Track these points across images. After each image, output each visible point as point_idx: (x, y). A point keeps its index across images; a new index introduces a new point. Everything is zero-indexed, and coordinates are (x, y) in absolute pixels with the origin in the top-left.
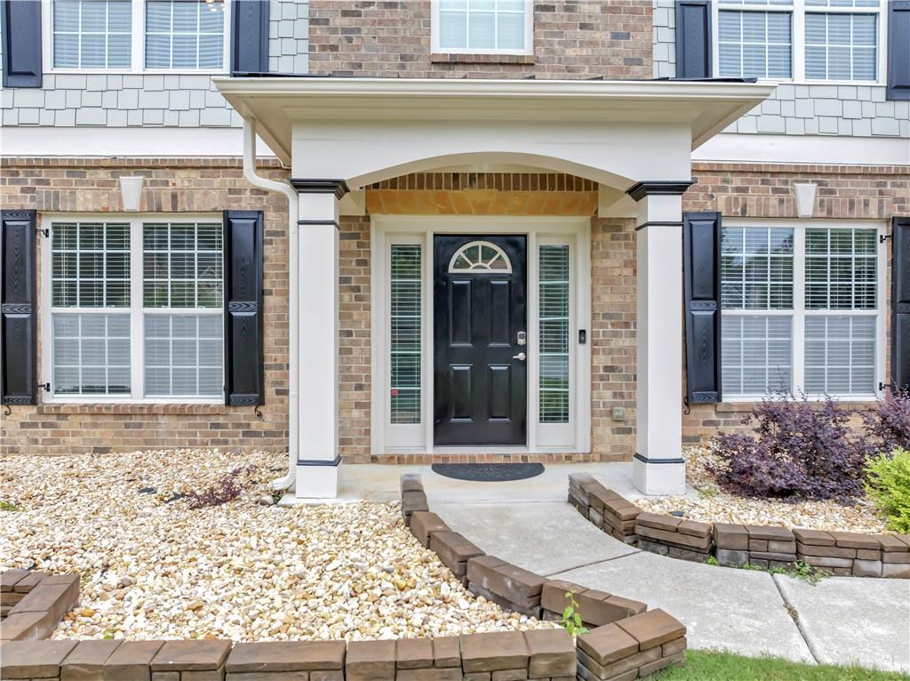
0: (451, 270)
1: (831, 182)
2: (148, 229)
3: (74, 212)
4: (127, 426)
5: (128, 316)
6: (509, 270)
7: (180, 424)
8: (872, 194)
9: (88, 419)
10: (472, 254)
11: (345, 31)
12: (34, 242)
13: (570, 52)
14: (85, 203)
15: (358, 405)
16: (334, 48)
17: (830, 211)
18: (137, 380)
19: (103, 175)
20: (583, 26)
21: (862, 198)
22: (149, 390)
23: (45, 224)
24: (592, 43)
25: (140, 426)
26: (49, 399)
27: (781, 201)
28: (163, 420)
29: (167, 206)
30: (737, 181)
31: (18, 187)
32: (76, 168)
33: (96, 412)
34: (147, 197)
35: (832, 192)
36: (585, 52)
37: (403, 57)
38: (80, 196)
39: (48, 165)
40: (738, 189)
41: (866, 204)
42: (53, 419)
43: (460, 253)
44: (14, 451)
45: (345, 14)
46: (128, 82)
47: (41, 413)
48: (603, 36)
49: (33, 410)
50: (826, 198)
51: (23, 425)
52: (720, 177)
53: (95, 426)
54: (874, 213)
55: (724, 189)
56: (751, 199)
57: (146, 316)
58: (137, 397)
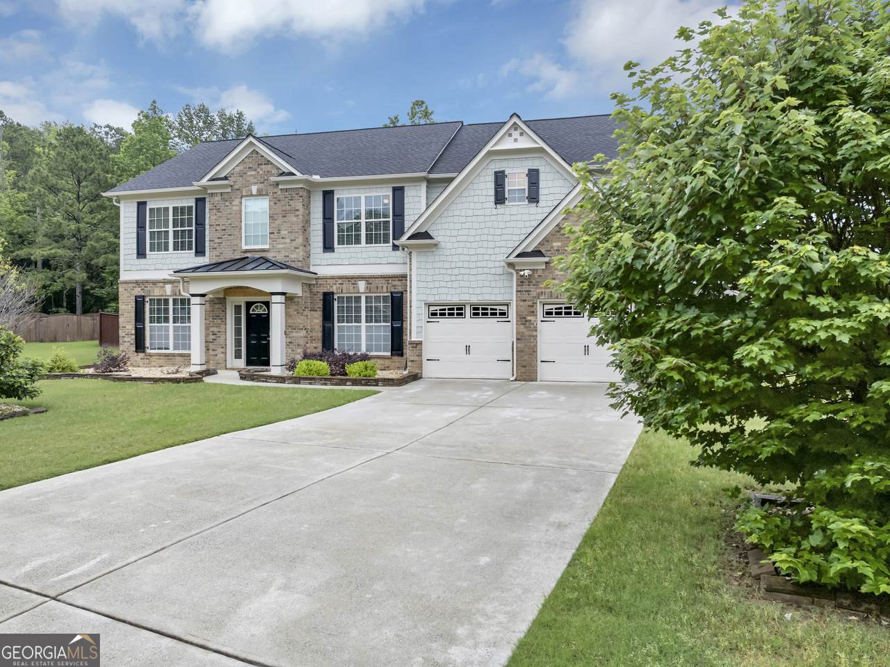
0: (251, 312)
1: (371, 281)
2: (174, 300)
3: (154, 296)
4: (168, 359)
5: (168, 326)
6: (267, 312)
7: (181, 359)
8: (385, 284)
9: (158, 357)
10: (257, 307)
11: (219, 243)
12: (144, 305)
13: (279, 246)
14: (157, 293)
15: (222, 353)
16: (216, 248)
17: (370, 290)
18: (171, 346)
19: (161, 285)
20: (282, 238)
21: (381, 285)
22: (175, 348)
23: (147, 299)
24: (285, 243)
25: (171, 359)
26: (148, 351)
27: (354, 287)
28: (177, 358)
29: (178, 294)
30: (340, 281)
31: (140, 289)
32: (155, 283)
33: (160, 355)
34: (173, 291)
35: (371, 284)
36: (283, 246)
37: (234, 250)
38: (155, 291)
39: (147, 282)
40: (340, 284)
41: (382, 287)
42: (149, 357)
43: (253, 307)
44: (139, 366)
45: (218, 238)
46: (169, 256)
47: (146, 355)
48: (288, 241)
49: (144, 354)
50: (369, 286)
51: (142, 359)
52: (334, 280)
53: (159, 359)
54: (385, 290)
55: (335, 284)
56: (344, 287)
57: (174, 326)
58: (171, 351)
